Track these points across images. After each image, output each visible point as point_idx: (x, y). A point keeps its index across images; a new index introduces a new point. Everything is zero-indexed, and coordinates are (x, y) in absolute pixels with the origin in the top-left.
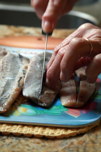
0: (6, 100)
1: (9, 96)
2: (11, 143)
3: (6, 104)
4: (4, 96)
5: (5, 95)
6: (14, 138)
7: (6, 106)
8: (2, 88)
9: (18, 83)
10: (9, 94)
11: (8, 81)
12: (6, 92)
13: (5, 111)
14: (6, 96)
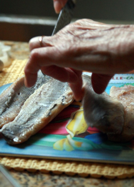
0: (26, 129)
1: (32, 125)
2: (64, 184)
3: (23, 135)
4: (27, 124)
5: (29, 123)
6: (67, 178)
7: (23, 136)
8: (29, 114)
9: (49, 112)
10: (33, 123)
11: (40, 108)
12: (31, 120)
13: (19, 142)
14: (28, 125)
